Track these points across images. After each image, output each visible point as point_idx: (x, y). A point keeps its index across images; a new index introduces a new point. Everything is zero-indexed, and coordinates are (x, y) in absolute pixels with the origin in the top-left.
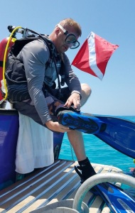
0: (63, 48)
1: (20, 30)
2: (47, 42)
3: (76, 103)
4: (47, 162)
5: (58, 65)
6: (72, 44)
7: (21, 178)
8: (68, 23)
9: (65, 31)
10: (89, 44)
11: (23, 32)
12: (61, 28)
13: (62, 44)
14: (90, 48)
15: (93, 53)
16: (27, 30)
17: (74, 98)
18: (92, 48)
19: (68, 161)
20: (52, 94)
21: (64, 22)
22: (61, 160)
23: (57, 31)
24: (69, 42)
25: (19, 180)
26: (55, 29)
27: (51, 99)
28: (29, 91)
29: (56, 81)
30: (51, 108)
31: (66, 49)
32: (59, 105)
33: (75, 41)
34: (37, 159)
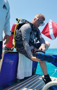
1: (21, 20)
2: (31, 24)
3: (44, 49)
7: (19, 81)
8: (39, 16)
9: (38, 19)
10: (49, 25)
11: (22, 21)
13: (37, 24)
14: (49, 26)
15: (51, 29)
16: (24, 20)
17: (42, 47)
18: (50, 26)
19: (39, 75)
22: (37, 75)
23: (35, 19)
24: (40, 23)
27: (32, 47)
28: (23, 44)
29: (35, 40)
30: (33, 51)
31: (39, 26)
32: (36, 50)
33: (42, 23)
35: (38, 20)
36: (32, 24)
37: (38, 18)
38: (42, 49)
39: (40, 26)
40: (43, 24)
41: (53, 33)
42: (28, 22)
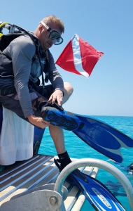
0: (47, 44)
1: (7, 26)
4: (26, 155)
6: (55, 40)
8: (51, 20)
9: (48, 28)
10: (73, 46)
11: (9, 28)
12: (44, 25)
13: (46, 40)
15: (77, 56)
16: (13, 26)
18: (76, 51)
20: (36, 90)
21: (47, 19)
22: (41, 155)
24: (53, 39)
26: (39, 26)
27: (35, 95)
31: (50, 45)
33: (58, 37)
34: (18, 152)
35: (48, 30)
36: (35, 38)
37: (47, 24)
38: (56, 101)
39: (53, 45)
40: (61, 40)
42: (27, 33)
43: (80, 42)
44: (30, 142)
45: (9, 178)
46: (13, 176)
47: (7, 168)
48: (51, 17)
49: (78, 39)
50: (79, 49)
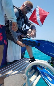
0: (25, 13)
4: (19, 58)
5: (23, 20)
7: (9, 64)
8: (28, 3)
9: (26, 6)
10: (36, 11)
12: (25, 4)
13: (25, 11)
19: (27, 58)
20: (20, 32)
21: (26, 2)
22: (25, 58)
23: (23, 6)
25: (8, 65)
32: (23, 36)
33: (30, 10)
34: (15, 57)
35: (26, 7)
36: (19, 10)
37: (26, 4)
41: (39, 19)
42: (16, 8)
43: (39, 9)
44: (20, 53)
45: (11, 67)
46: (13, 66)
47: (11, 63)
48: (28, 1)
49: (38, 8)
50: (39, 12)
